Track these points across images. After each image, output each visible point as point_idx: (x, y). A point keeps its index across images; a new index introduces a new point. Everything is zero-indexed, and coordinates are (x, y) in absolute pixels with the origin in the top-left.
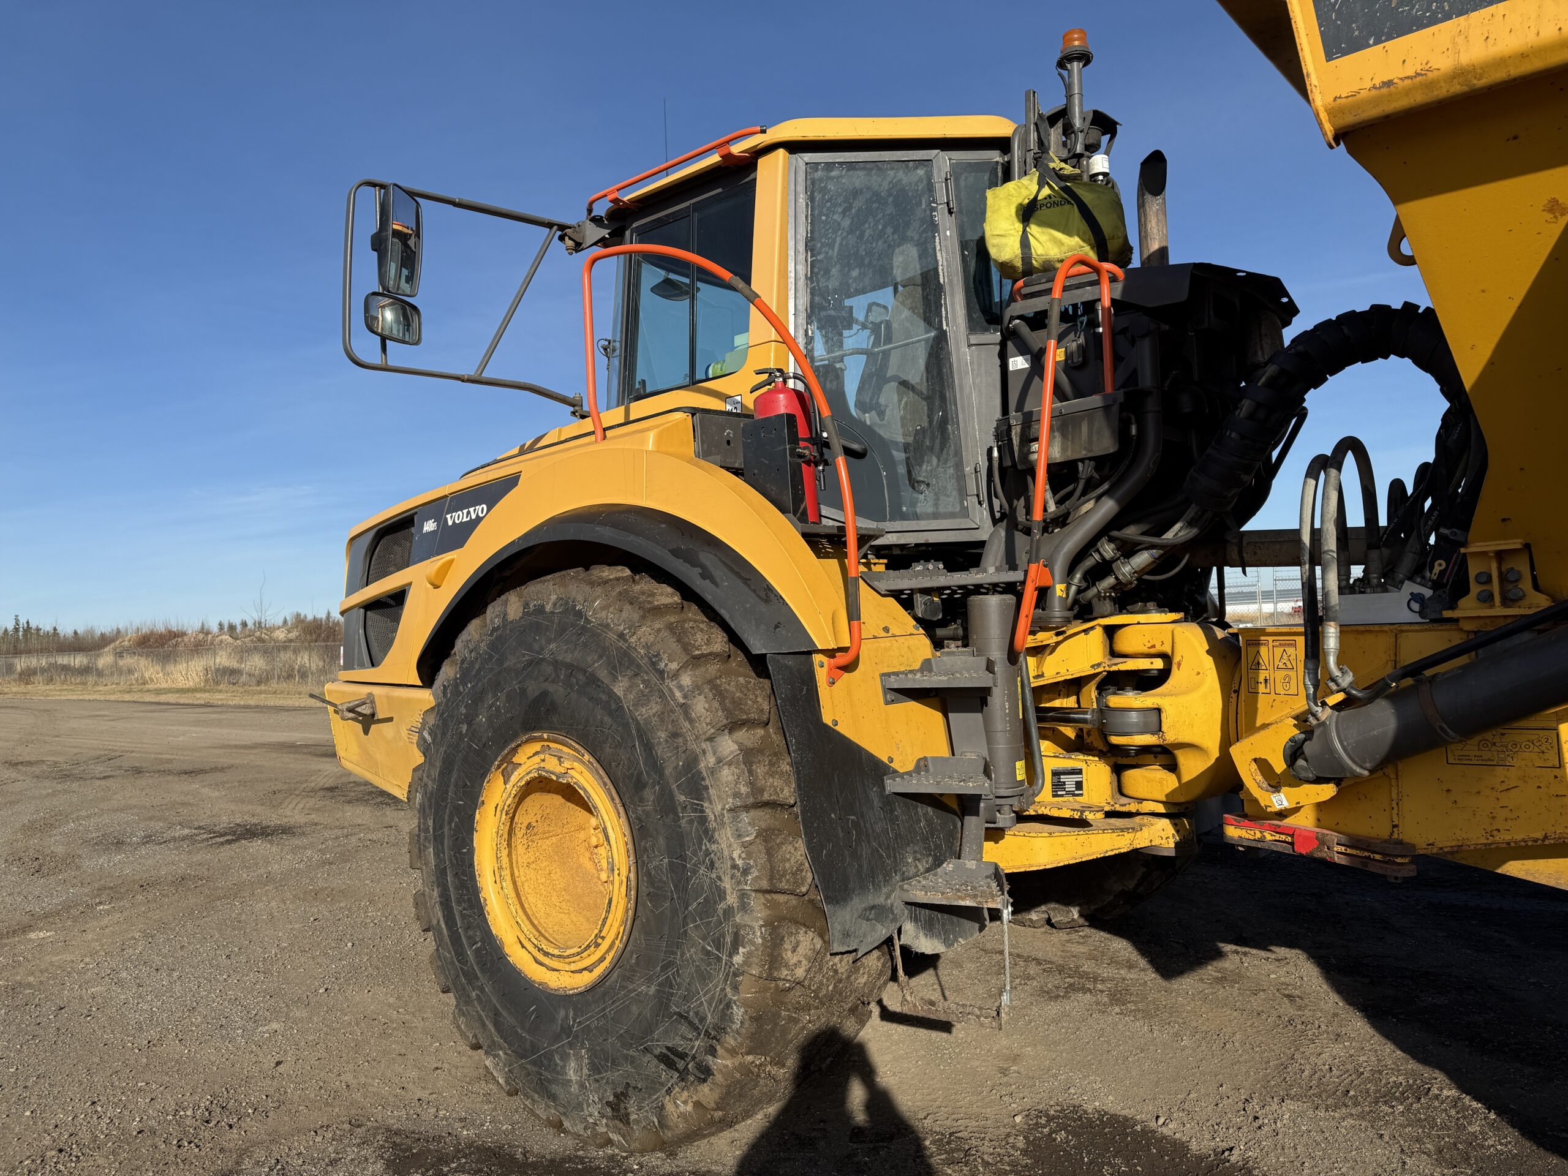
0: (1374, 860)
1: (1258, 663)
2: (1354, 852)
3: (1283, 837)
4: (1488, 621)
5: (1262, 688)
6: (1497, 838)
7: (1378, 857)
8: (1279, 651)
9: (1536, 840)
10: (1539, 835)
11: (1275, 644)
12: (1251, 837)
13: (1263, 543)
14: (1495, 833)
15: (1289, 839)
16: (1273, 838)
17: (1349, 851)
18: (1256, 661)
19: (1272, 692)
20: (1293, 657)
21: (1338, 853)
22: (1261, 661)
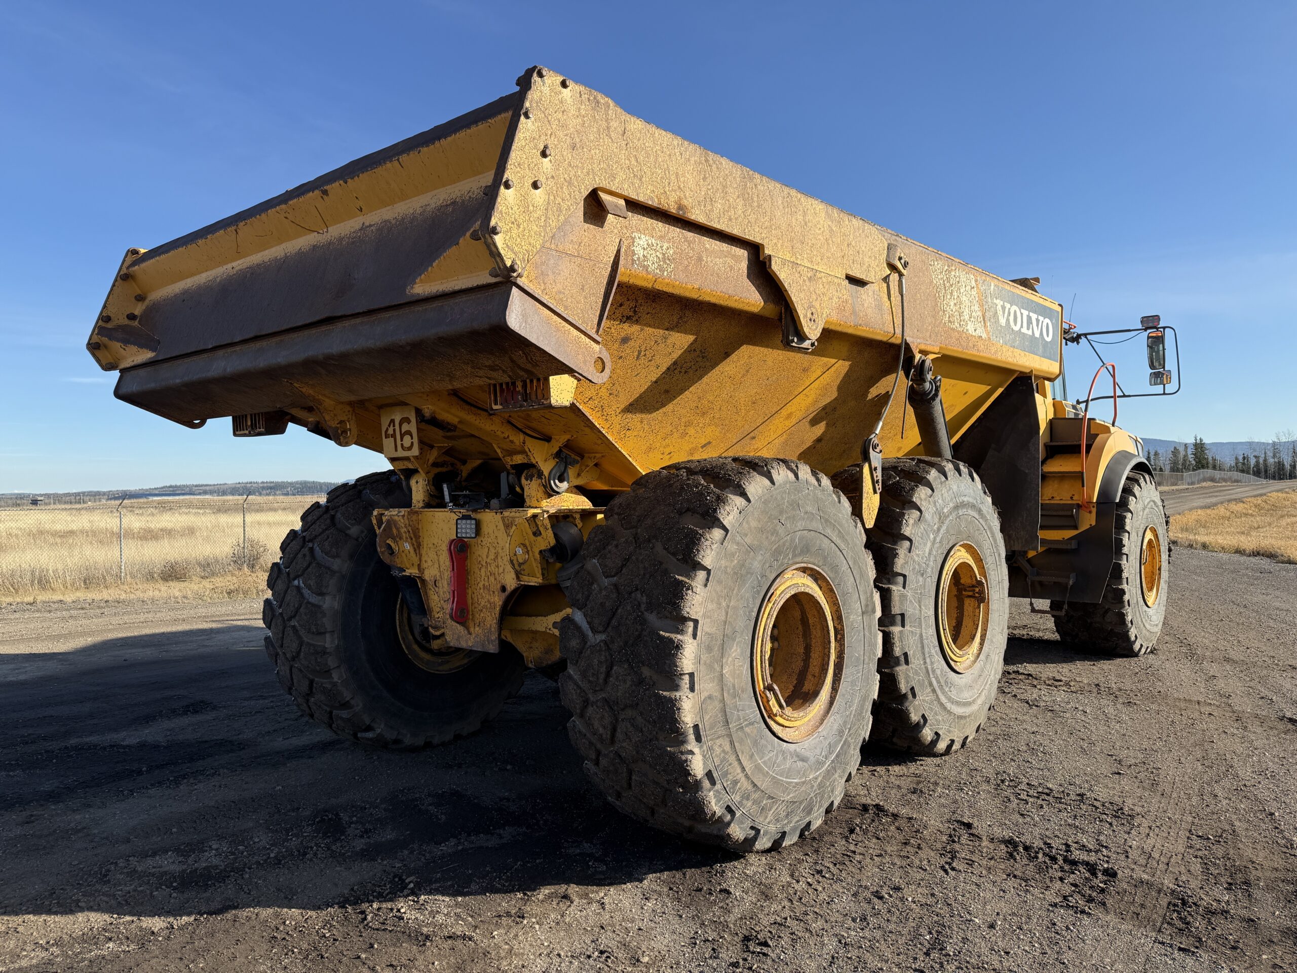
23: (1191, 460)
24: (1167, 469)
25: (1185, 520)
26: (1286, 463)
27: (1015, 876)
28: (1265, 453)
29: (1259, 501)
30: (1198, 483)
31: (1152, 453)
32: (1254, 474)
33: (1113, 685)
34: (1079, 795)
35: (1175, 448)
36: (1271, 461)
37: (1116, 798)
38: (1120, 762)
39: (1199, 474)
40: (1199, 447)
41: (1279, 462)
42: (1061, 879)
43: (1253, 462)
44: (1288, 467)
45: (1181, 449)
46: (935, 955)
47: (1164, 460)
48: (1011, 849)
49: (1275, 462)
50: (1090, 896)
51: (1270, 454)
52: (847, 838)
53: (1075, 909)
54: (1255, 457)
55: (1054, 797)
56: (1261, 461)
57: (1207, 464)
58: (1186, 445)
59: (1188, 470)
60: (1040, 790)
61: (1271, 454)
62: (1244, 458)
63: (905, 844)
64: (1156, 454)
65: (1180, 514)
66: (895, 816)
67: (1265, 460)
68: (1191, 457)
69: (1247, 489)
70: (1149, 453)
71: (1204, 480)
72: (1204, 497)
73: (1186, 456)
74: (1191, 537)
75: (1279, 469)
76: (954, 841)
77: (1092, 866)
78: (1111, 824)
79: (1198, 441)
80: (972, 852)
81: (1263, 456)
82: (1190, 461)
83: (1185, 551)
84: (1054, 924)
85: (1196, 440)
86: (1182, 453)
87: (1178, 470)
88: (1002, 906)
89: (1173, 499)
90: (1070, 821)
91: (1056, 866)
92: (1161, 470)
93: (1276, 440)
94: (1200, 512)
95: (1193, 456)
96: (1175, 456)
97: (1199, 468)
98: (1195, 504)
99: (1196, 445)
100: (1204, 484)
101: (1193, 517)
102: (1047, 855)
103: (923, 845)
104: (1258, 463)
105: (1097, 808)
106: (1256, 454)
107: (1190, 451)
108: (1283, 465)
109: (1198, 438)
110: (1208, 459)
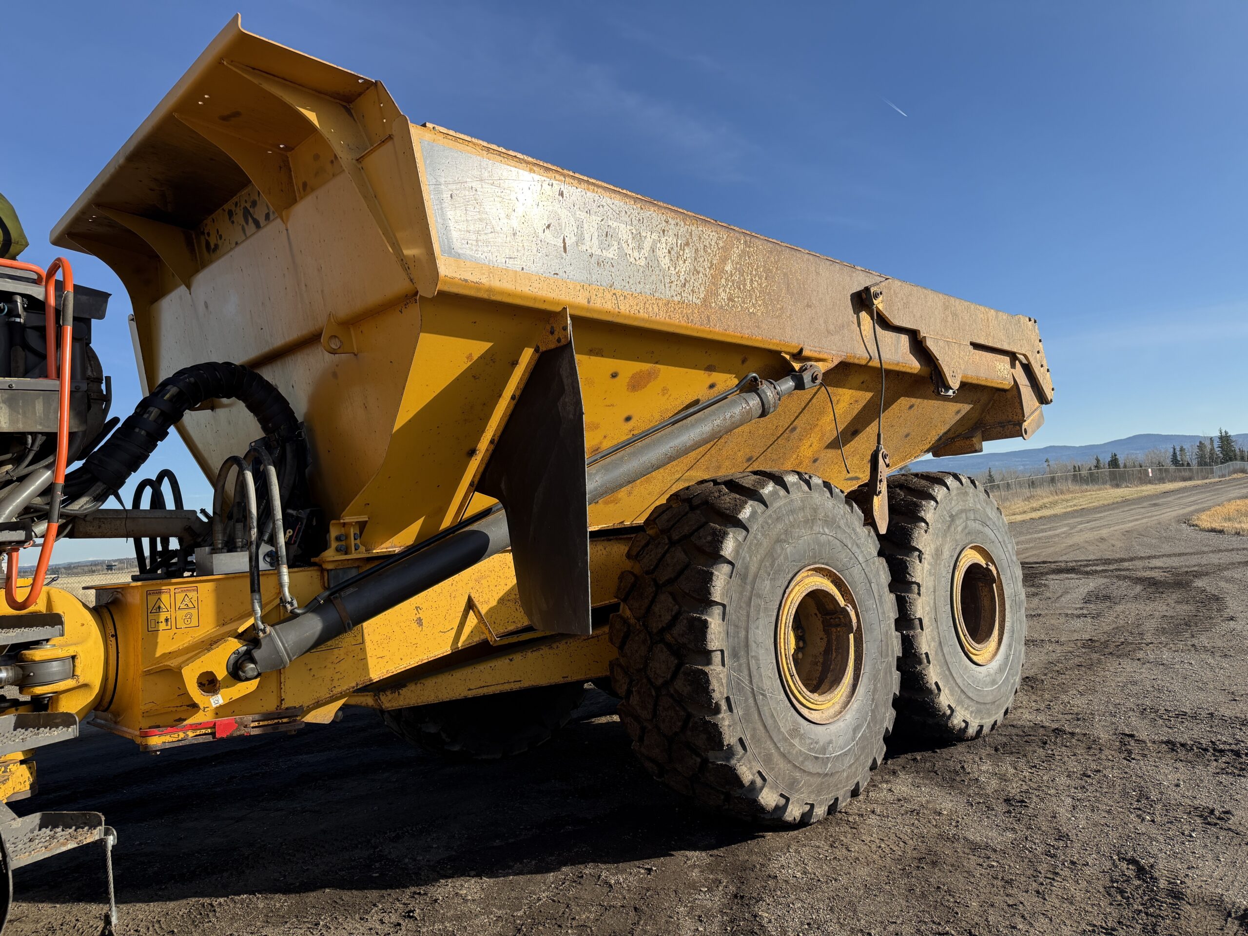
0: (283, 723)
1: (159, 607)
2: (266, 723)
3: (204, 731)
4: (340, 563)
5: (162, 626)
6: (334, 692)
7: (285, 720)
8: (180, 597)
9: (353, 687)
10: (354, 684)
11: (177, 591)
12: (174, 740)
13: (106, 519)
14: (333, 689)
15: (209, 731)
16: (195, 734)
17: (261, 723)
18: (157, 606)
19: (174, 626)
20: (194, 600)
21: (253, 727)
22: (162, 606)
23: (1218, 453)
24: (1194, 462)
25: (1225, 511)
27: (1181, 761)
30: (1229, 475)
31: (1178, 449)
33: (1207, 645)
34: (1209, 714)
35: (1200, 443)
37: (1238, 715)
38: (1233, 693)
39: (1229, 466)
40: (1225, 439)
42: (1216, 760)
45: (1207, 443)
46: (1144, 801)
47: (1191, 455)
48: (1170, 746)
50: (1241, 768)
52: (1043, 748)
53: (1233, 774)
55: (1189, 716)
57: (1235, 456)
58: (1211, 439)
59: (1217, 464)
60: (1177, 713)
63: (1089, 748)
64: (1182, 450)
65: (1219, 505)
66: (1073, 734)
68: (1217, 450)
70: (1174, 449)
71: (1235, 472)
72: (1239, 488)
73: (1212, 449)
74: (1237, 526)
76: (1125, 745)
77: (1236, 752)
78: (1241, 729)
79: (1224, 434)
80: (1143, 750)
82: (1217, 455)
83: (1234, 539)
84: (1221, 782)
85: (1221, 433)
86: (1209, 447)
87: (1206, 464)
88: (1178, 775)
89: (1209, 491)
90: (1208, 729)
91: (1209, 753)
92: (1188, 465)
94: (1238, 502)
95: (1219, 449)
96: (1201, 450)
97: (1227, 461)
98: (1232, 495)
99: (1221, 438)
100: (1235, 476)
101: (1233, 507)
102: (1200, 748)
103: (1103, 748)
105: (1226, 721)
107: (1216, 444)
109: (1223, 431)
110: (1235, 450)
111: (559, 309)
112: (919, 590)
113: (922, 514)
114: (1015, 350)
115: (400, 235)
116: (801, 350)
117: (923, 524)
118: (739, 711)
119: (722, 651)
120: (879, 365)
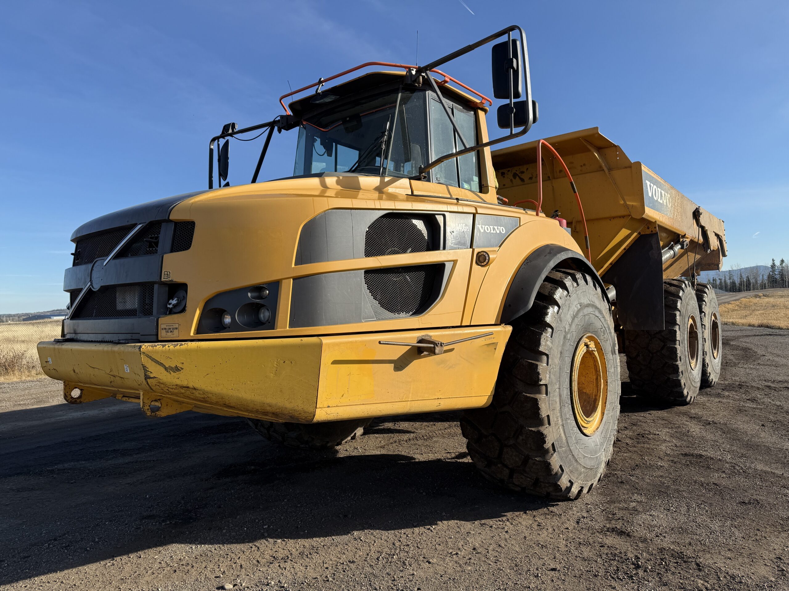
26: (736, 282)
28: (725, 277)
29: (738, 303)
32: (720, 289)
36: (728, 282)
41: (733, 282)
43: (718, 282)
44: (737, 284)
49: (731, 282)
51: (727, 278)
54: (720, 279)
56: (723, 281)
61: (729, 278)
62: (713, 280)
67: (725, 281)
69: (727, 297)
75: (733, 286)
81: (724, 279)
93: (731, 270)
104: (721, 282)
106: (720, 277)
108: (735, 283)
111: (654, 221)
112: (705, 327)
113: (704, 299)
114: (720, 234)
115: (625, 197)
116: (685, 234)
117: (704, 303)
118: (682, 361)
119: (679, 341)
120: (697, 241)
